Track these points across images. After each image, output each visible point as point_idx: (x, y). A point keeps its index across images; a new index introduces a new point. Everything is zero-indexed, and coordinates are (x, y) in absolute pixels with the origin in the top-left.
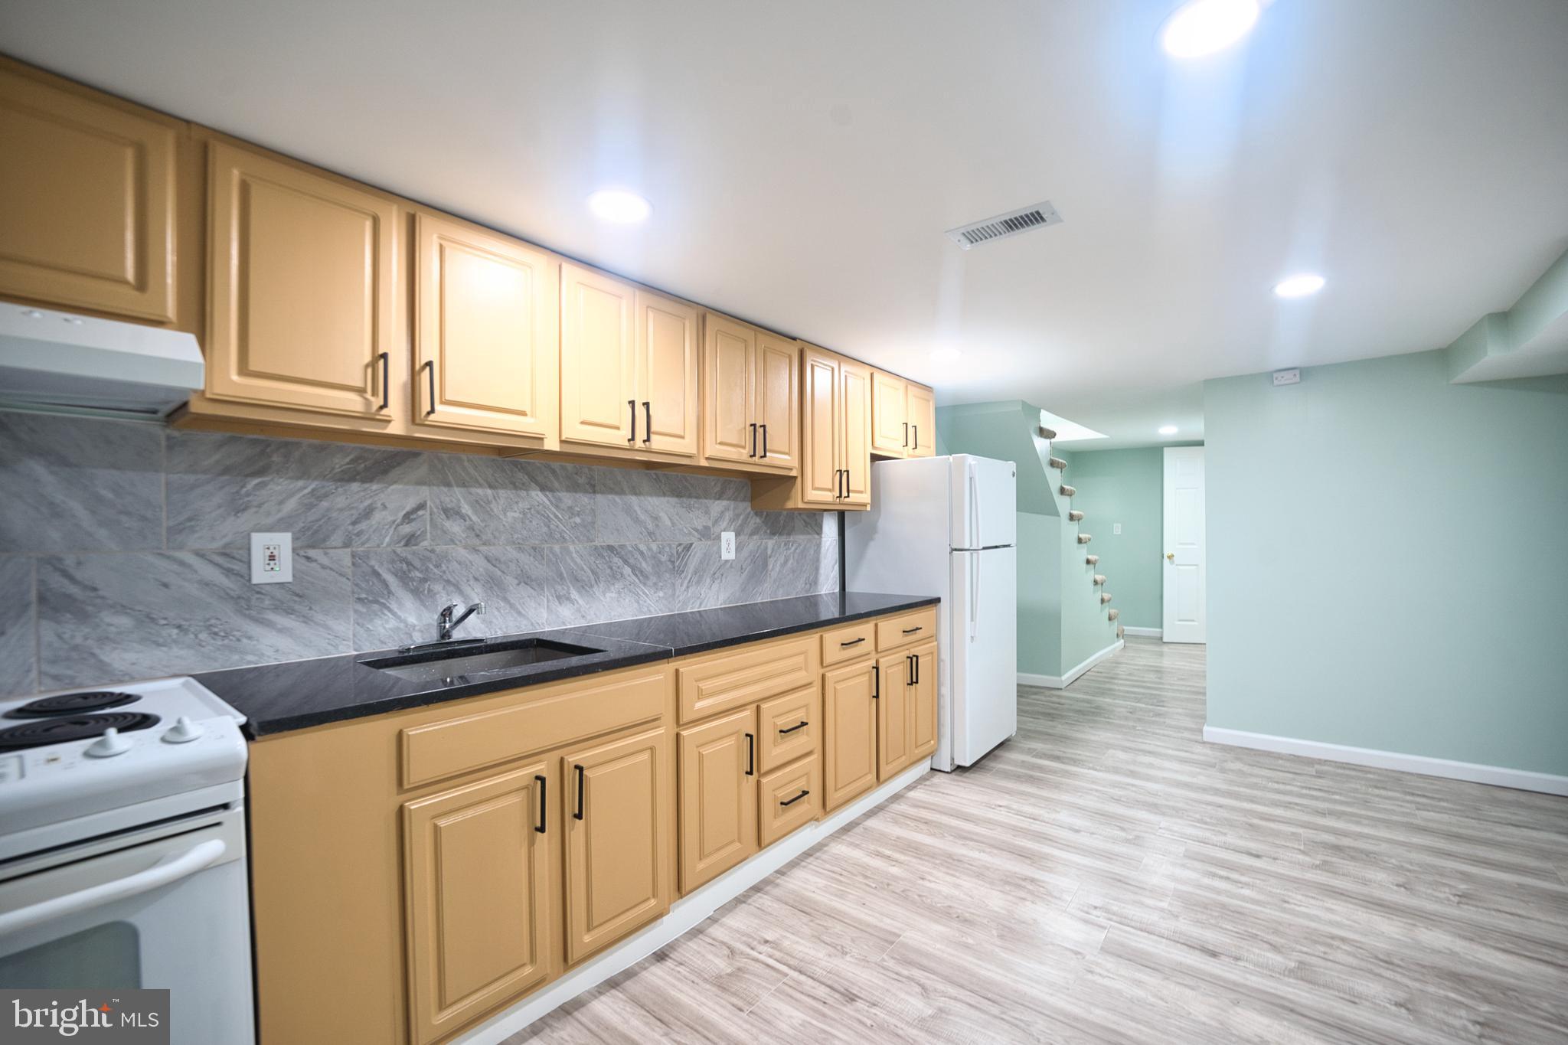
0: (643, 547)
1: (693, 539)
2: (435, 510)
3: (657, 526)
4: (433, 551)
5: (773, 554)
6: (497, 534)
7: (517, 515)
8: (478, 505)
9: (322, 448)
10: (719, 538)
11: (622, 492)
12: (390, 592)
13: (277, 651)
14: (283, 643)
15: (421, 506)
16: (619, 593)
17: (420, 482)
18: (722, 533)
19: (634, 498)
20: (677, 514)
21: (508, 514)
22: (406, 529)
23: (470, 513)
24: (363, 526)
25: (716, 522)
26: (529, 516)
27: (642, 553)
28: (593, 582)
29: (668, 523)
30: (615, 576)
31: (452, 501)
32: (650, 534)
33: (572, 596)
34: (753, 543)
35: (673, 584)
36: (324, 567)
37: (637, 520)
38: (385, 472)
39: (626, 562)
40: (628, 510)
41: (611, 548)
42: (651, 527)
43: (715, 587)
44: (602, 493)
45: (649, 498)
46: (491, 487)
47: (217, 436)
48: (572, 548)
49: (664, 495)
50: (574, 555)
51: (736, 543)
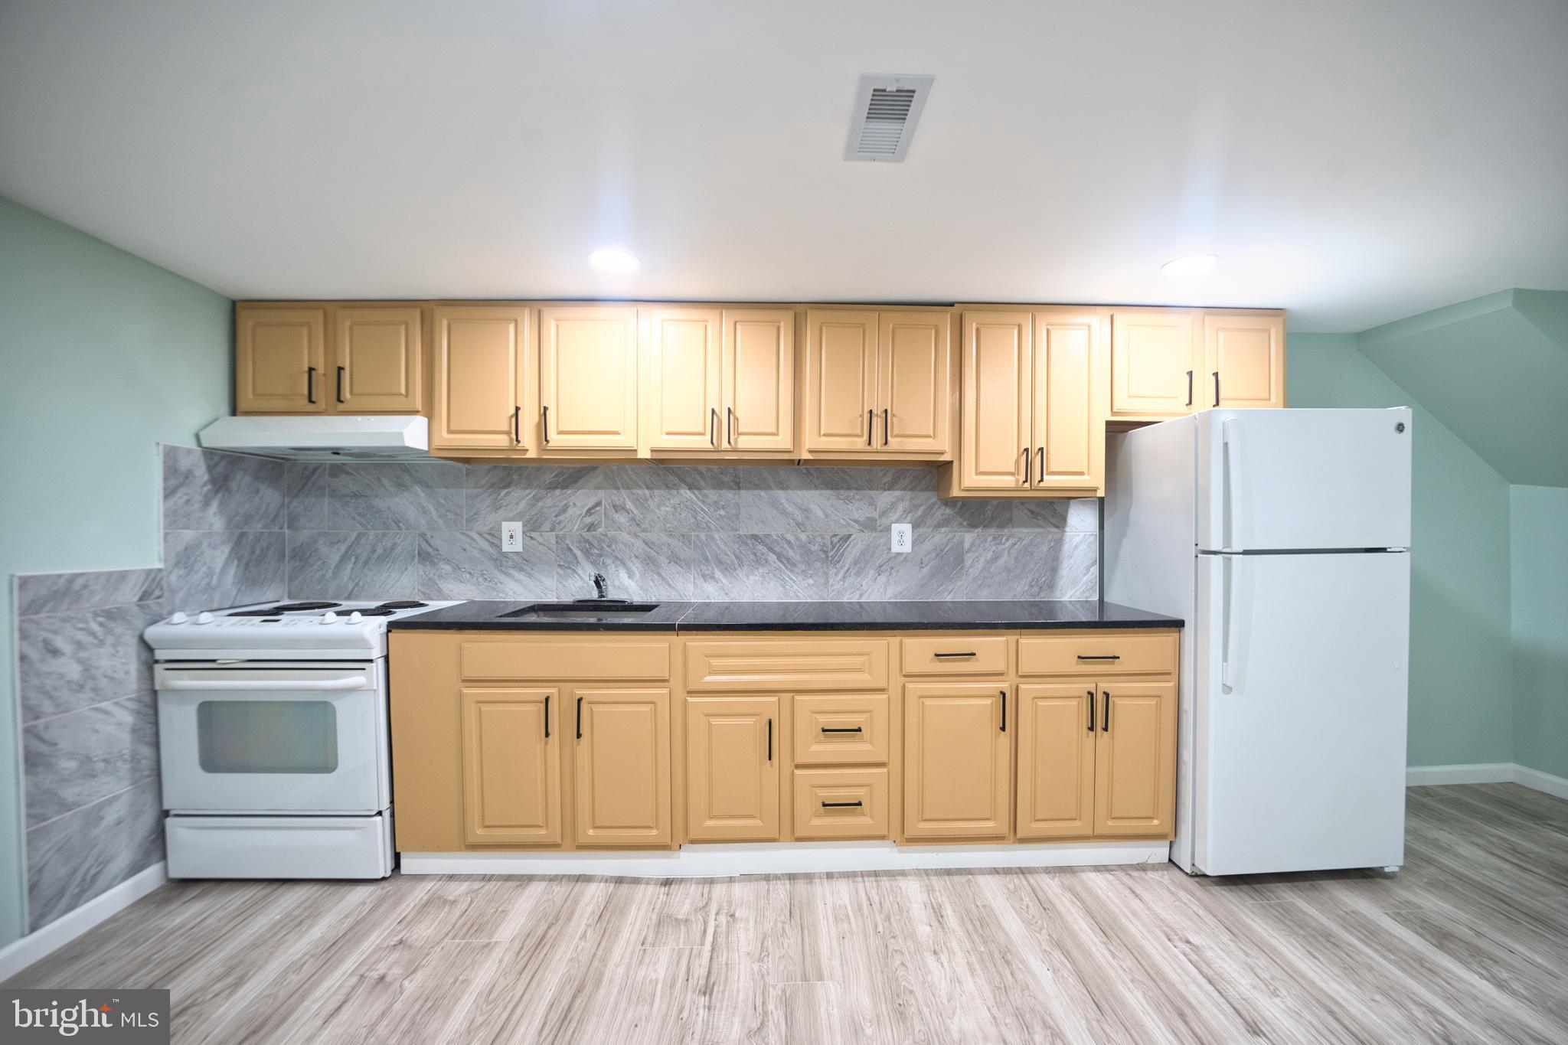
0: (790, 537)
1: (852, 531)
2: (608, 507)
3: (807, 517)
4: (606, 535)
5: (973, 549)
6: (652, 523)
7: (668, 509)
8: (640, 502)
9: (539, 469)
10: (888, 529)
11: (768, 487)
12: (578, 562)
13: (515, 593)
14: (518, 589)
15: (598, 504)
16: (763, 577)
17: (598, 488)
18: (893, 525)
19: (780, 492)
20: (832, 506)
21: (662, 508)
22: (588, 520)
23: (632, 508)
24: (561, 518)
25: (884, 514)
26: (679, 510)
27: (789, 542)
28: (737, 566)
29: (820, 513)
30: (759, 561)
31: (619, 500)
32: (798, 525)
33: (716, 576)
34: (940, 537)
35: (826, 574)
36: (540, 544)
37: (783, 512)
38: (576, 481)
39: (771, 550)
40: (775, 504)
41: (755, 537)
42: (799, 518)
43: (882, 579)
44: (747, 489)
45: (799, 492)
46: (648, 488)
47: (487, 466)
48: (716, 536)
49: (816, 488)
50: (719, 542)
51: (913, 536)
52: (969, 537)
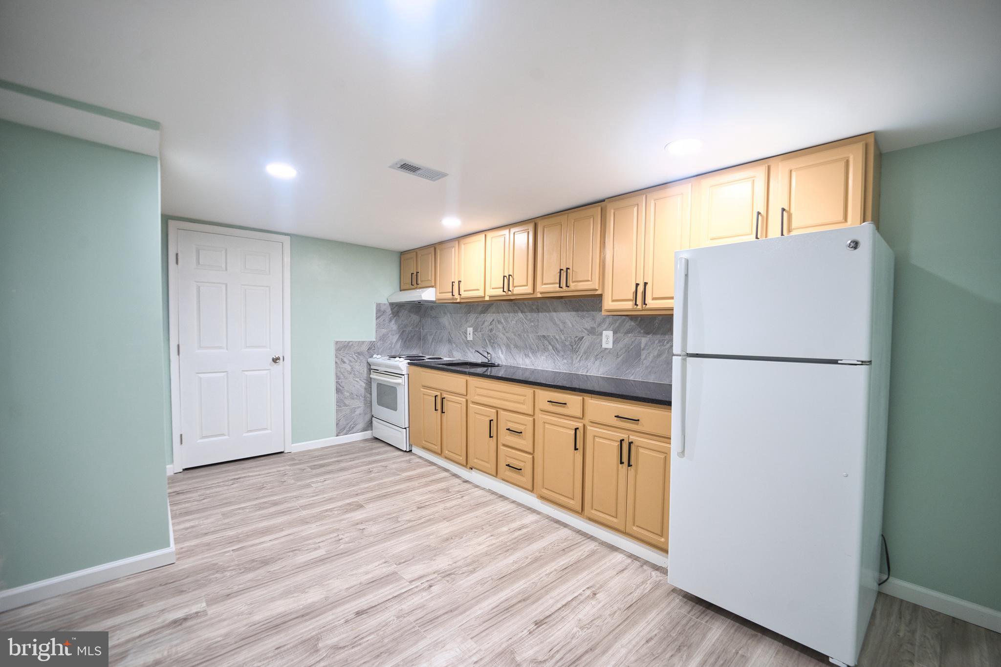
0: (557, 337)
1: (584, 334)
2: (496, 321)
3: (564, 327)
4: (495, 334)
6: (509, 329)
7: (514, 322)
8: (506, 319)
9: (477, 305)
10: (601, 334)
11: (549, 311)
12: (487, 346)
14: (471, 356)
15: (493, 320)
16: (547, 357)
17: (494, 313)
18: (604, 332)
19: (554, 313)
20: (576, 321)
21: (512, 322)
22: (490, 327)
23: (503, 322)
24: (483, 326)
25: (599, 325)
26: (518, 323)
27: (557, 340)
28: (537, 351)
29: (570, 325)
30: (545, 349)
31: (500, 318)
32: (561, 331)
34: (627, 340)
35: (572, 358)
36: (477, 337)
37: (555, 324)
38: (487, 310)
39: (550, 344)
40: (552, 319)
41: (544, 336)
42: (561, 327)
43: (597, 363)
44: (542, 312)
45: (562, 313)
46: (509, 313)
47: (464, 305)
48: (530, 336)
49: (569, 311)
50: (531, 339)
51: (613, 338)
52: (644, 340)
